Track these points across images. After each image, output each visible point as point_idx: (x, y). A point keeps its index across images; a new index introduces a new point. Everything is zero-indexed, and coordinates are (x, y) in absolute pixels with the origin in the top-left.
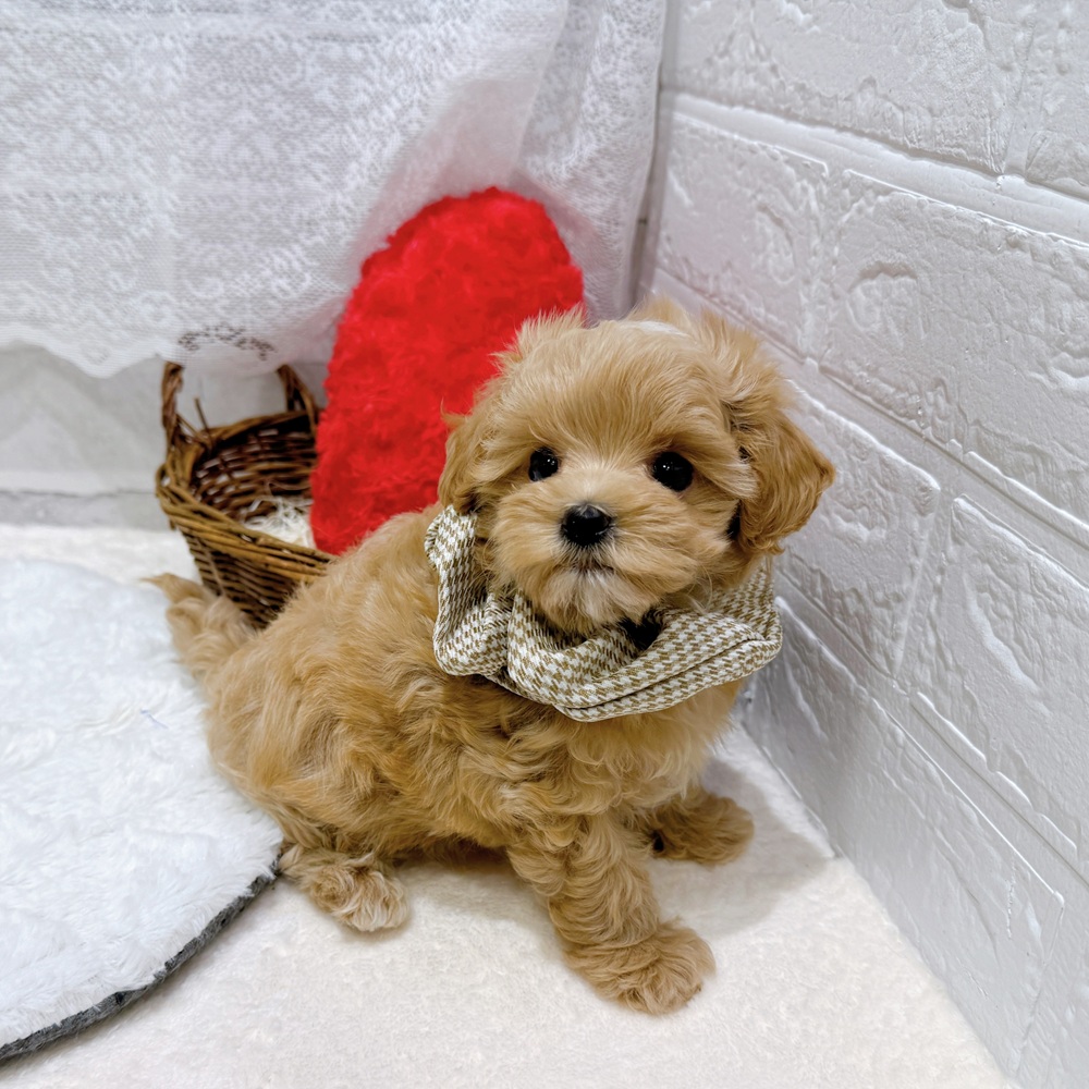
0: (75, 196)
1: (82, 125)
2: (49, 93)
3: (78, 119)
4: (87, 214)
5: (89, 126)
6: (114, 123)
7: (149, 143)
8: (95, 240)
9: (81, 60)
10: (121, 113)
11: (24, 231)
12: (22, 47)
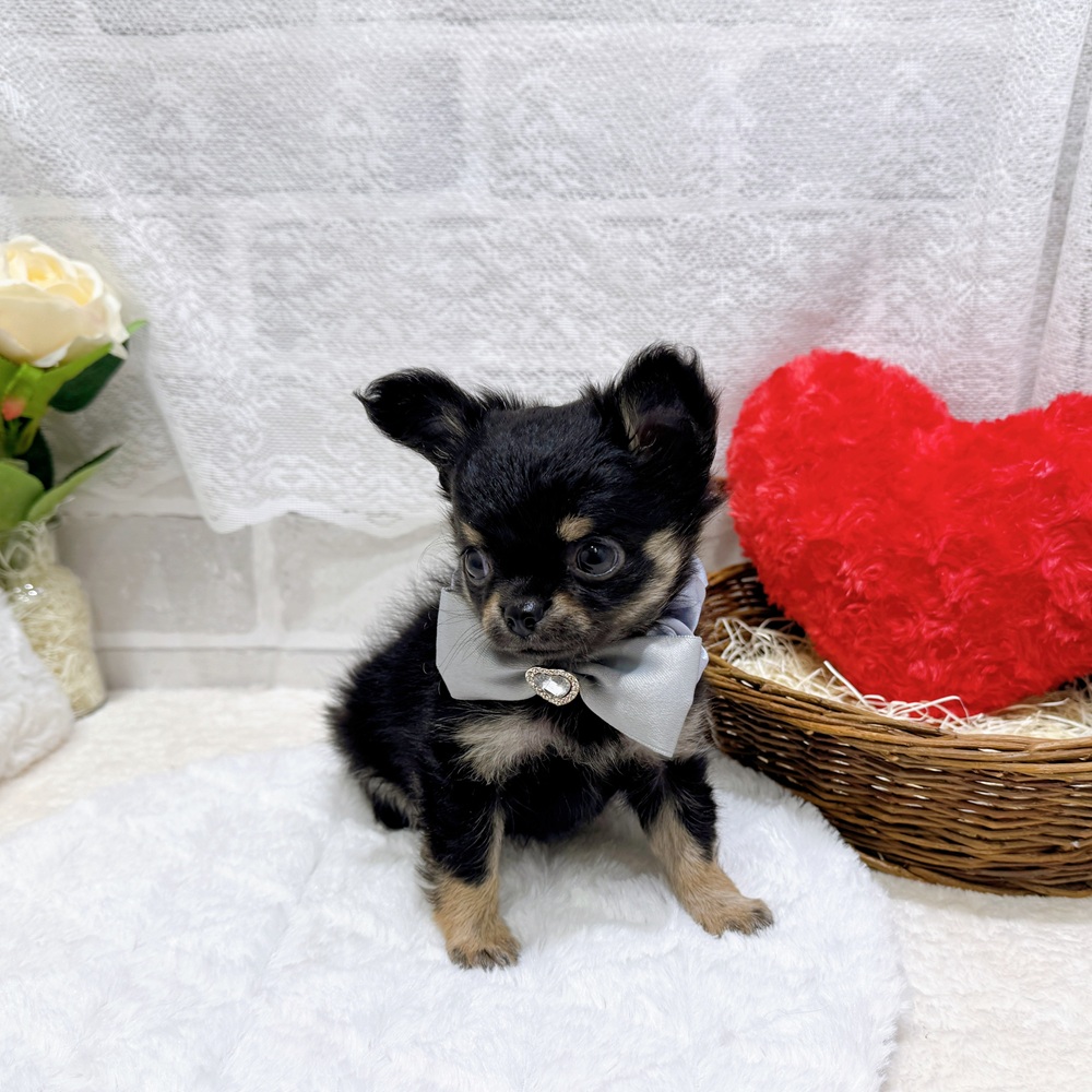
12: (490, 242)
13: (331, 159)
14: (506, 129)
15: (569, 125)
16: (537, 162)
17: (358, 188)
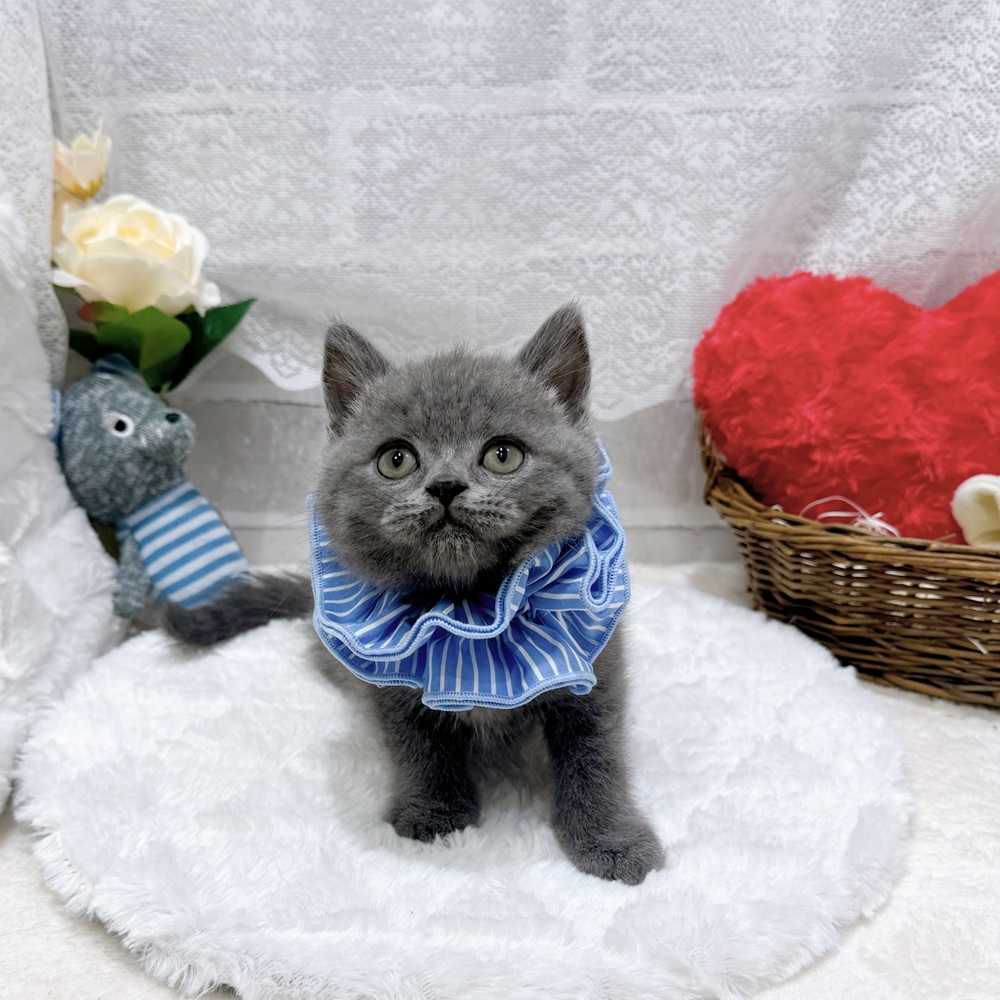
0: (608, 259)
1: (625, 196)
2: (598, 168)
3: (621, 191)
4: (616, 275)
5: (630, 197)
6: (655, 194)
7: (688, 209)
8: (622, 297)
9: (631, 139)
10: (664, 185)
11: (552, 291)
13: (434, 48)
14: (603, 21)
15: (664, 19)
16: (629, 53)
17: (459, 77)
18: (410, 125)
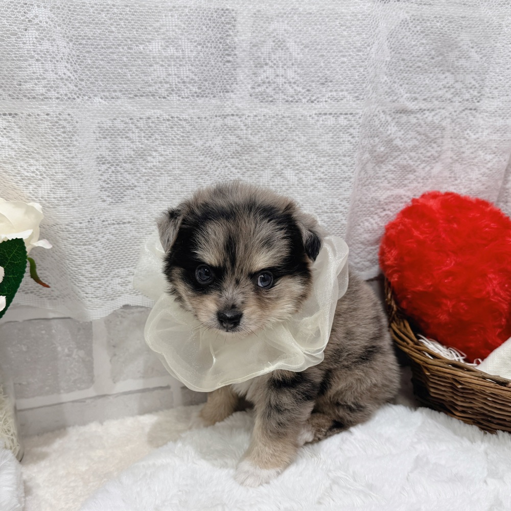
13: (154, 70)
14: (260, 55)
15: (298, 54)
16: (277, 76)
17: (173, 90)
18: (141, 124)
